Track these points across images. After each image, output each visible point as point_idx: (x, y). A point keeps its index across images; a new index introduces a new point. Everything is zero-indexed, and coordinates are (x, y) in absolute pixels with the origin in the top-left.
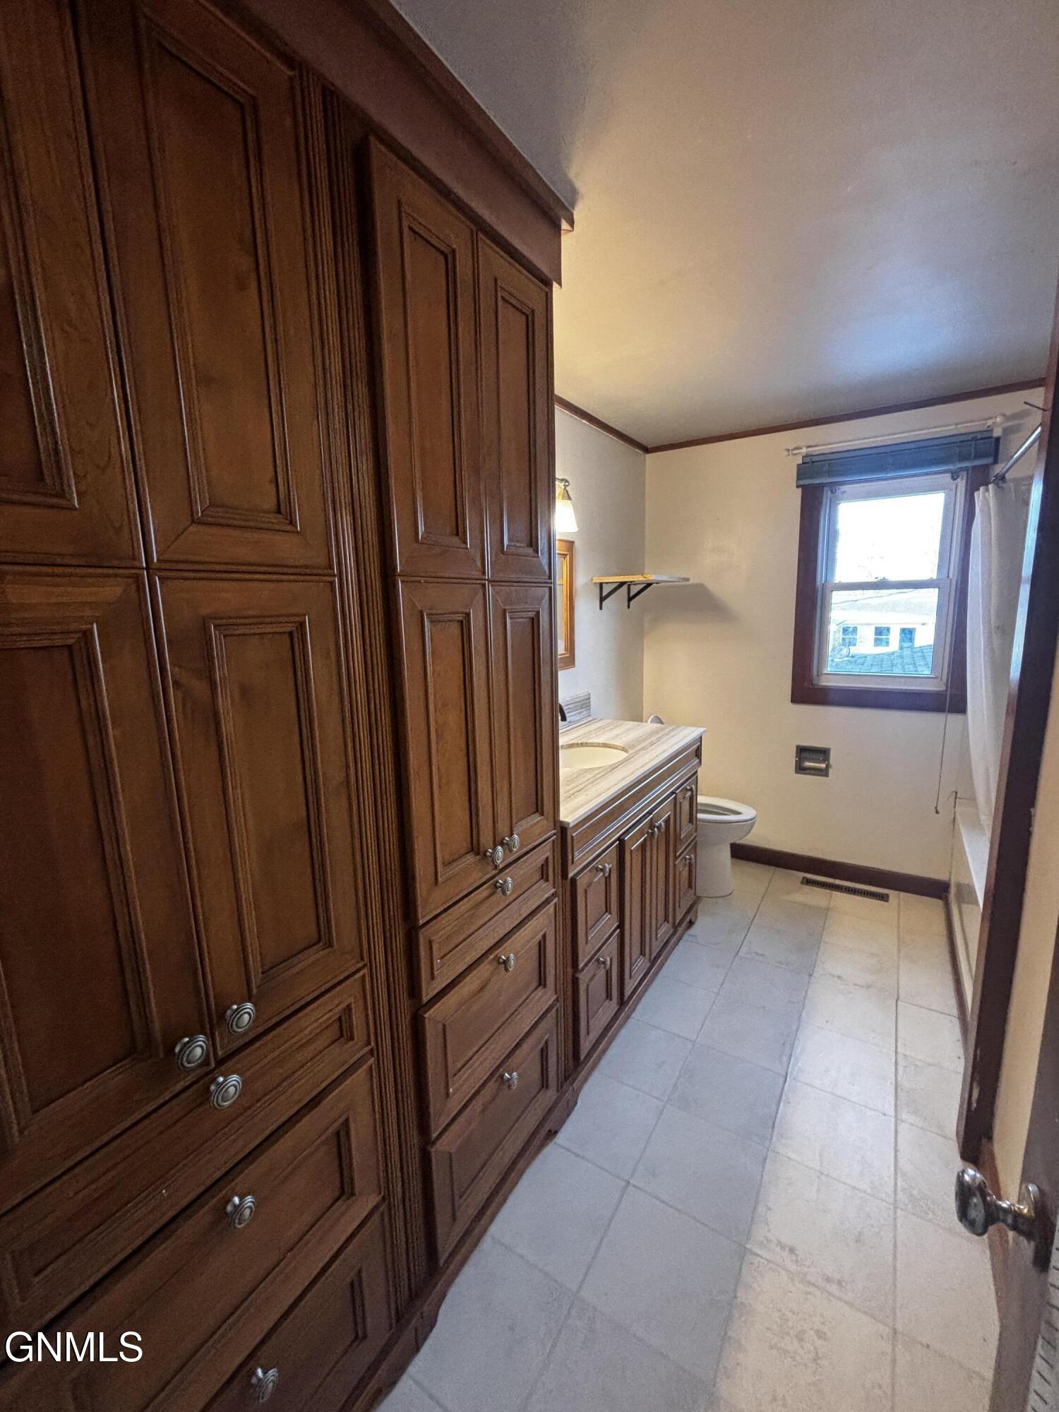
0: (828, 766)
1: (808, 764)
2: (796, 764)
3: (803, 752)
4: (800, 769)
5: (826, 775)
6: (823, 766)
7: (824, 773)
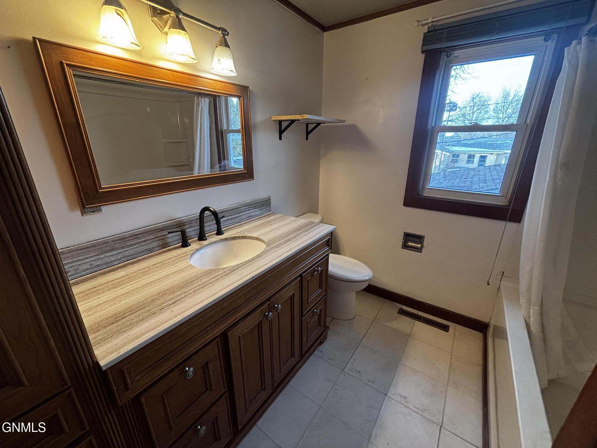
0: (422, 247)
1: (410, 244)
2: (403, 244)
3: (408, 237)
4: (405, 246)
5: (421, 252)
6: (420, 246)
7: (419, 250)
